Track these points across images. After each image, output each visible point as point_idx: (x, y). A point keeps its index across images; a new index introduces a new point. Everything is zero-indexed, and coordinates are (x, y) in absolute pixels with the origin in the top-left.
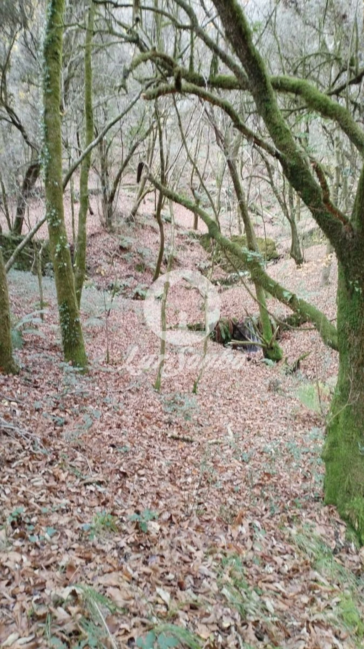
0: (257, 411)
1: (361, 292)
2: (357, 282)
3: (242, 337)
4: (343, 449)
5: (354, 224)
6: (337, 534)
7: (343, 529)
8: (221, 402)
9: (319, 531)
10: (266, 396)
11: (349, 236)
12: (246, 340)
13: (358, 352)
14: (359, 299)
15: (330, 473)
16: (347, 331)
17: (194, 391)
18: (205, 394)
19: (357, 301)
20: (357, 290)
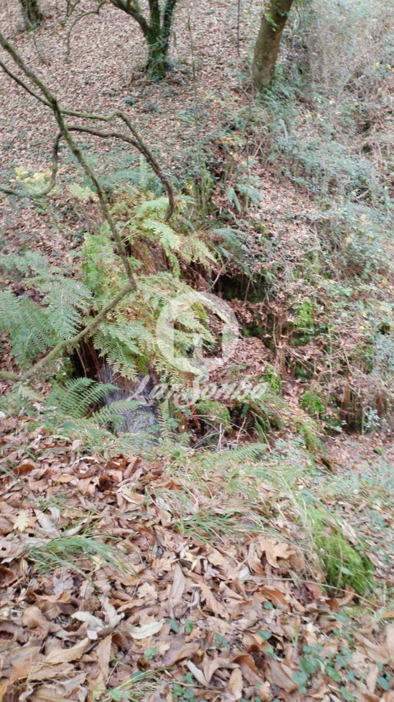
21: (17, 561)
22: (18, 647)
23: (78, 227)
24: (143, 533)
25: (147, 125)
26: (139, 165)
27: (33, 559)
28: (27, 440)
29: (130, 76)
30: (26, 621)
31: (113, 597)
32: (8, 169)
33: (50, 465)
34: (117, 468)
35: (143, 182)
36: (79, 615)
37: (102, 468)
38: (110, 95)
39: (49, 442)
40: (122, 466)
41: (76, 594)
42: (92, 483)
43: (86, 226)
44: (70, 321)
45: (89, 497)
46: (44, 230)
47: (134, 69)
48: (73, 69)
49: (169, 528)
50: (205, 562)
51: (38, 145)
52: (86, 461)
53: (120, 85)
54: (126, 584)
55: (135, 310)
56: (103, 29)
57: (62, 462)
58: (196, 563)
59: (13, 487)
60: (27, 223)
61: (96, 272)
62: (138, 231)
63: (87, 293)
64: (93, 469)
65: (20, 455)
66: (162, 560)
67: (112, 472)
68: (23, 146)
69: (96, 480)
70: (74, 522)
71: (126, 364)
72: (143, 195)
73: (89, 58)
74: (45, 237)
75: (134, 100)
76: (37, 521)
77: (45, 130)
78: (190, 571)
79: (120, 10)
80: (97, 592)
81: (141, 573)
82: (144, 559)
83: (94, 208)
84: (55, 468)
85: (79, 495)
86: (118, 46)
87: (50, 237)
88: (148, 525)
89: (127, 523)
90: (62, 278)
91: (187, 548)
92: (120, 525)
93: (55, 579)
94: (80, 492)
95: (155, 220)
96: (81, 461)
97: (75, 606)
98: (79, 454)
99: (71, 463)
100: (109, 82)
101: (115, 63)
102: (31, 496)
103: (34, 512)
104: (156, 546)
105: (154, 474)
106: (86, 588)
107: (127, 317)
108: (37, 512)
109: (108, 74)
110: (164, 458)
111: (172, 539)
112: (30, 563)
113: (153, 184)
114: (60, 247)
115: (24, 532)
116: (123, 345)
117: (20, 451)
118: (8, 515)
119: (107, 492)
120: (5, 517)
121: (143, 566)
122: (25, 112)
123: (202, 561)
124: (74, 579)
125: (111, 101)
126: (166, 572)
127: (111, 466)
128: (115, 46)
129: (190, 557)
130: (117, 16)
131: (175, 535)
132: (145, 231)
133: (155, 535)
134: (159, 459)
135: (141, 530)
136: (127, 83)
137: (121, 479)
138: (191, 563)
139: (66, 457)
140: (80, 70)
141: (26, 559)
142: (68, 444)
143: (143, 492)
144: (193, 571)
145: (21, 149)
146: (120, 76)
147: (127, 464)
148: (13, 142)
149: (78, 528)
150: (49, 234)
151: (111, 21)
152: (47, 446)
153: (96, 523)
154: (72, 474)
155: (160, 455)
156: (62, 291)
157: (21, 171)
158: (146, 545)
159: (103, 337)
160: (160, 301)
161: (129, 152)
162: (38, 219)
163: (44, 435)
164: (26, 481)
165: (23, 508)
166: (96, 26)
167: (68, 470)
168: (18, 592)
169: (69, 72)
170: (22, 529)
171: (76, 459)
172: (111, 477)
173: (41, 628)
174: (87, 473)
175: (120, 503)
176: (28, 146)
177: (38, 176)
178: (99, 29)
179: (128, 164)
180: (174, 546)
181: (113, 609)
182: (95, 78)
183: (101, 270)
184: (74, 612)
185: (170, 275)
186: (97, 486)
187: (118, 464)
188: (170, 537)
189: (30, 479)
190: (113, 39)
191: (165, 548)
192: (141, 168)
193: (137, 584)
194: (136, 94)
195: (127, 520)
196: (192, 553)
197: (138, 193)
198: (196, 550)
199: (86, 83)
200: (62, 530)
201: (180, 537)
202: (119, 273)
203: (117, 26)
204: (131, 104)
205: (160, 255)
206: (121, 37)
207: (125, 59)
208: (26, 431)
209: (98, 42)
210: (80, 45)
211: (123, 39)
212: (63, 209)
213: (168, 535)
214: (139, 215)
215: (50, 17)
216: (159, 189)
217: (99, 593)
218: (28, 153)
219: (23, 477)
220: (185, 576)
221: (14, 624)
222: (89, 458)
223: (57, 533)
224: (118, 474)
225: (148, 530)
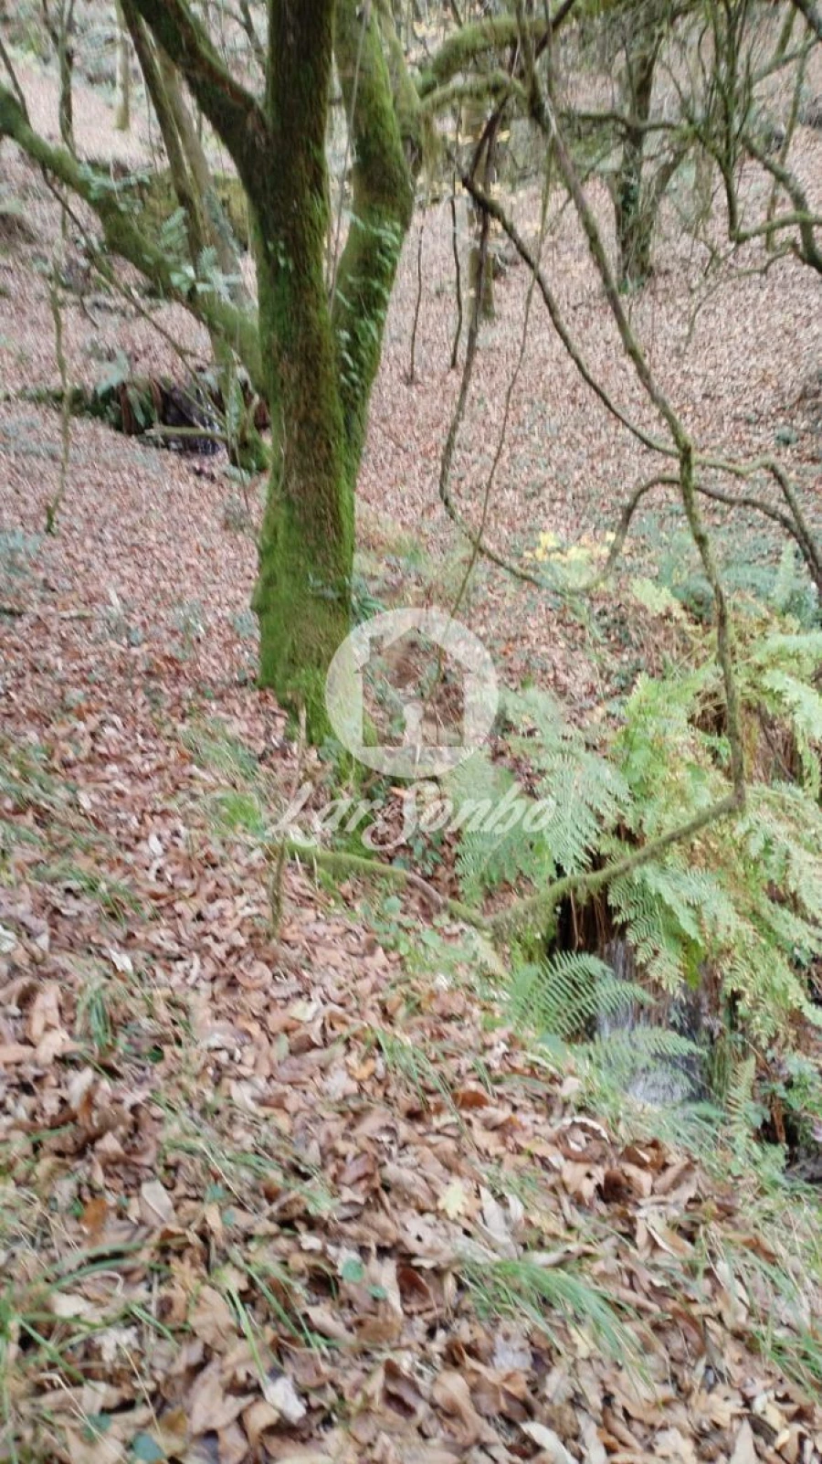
0: (188, 567)
1: (291, 267)
2: (282, 245)
3: (183, 419)
4: (285, 587)
5: (268, 116)
6: (268, 732)
7: (280, 722)
8: (112, 551)
9: (237, 728)
10: (217, 540)
11: (260, 141)
12: (191, 425)
13: (297, 397)
14: (290, 282)
15: (268, 633)
16: (275, 355)
17: (48, 530)
18: (75, 534)
19: (288, 289)
20: (282, 262)
21: (438, 1273)
22: (417, 1439)
23: (625, 658)
24: (682, 1323)
25: (811, 485)
26: (778, 561)
27: (466, 1281)
28: (478, 1044)
29: (798, 389)
30: (439, 1396)
31: (605, 1426)
32: (523, 531)
33: (515, 1108)
34: (642, 1165)
35: (780, 594)
36: (535, 1430)
37: (611, 1153)
38: (748, 422)
39: (519, 1062)
40: (653, 1164)
41: (535, 1387)
42: (589, 1176)
43: (643, 660)
44: (578, 835)
45: (578, 1201)
46: (560, 653)
47: (810, 378)
48: (686, 368)
49: (738, 1336)
50: (808, 1445)
51: (586, 497)
52: (584, 1128)
53: (774, 404)
54: (632, 1412)
55: (708, 847)
56: (763, 299)
57: (538, 1111)
58: (786, 1436)
59: (446, 1126)
60: (534, 635)
61: (649, 753)
62: (748, 690)
63: (622, 791)
64: (596, 1149)
65: (463, 1070)
66: (713, 1397)
67: (632, 1170)
68: (559, 495)
69: (599, 1174)
70: (547, 1241)
71: (664, 953)
72: (775, 621)
73: (724, 351)
74: (560, 666)
75: (794, 435)
76: (481, 1211)
77: (606, 472)
78: (771, 1449)
79: (806, 267)
80: (576, 1401)
81: (667, 1404)
82: (675, 1377)
83: (667, 629)
84: (525, 1119)
85: (560, 1190)
86: (787, 332)
87: (569, 667)
88: (696, 1310)
89: (647, 1287)
90: (581, 751)
91: (771, 1395)
92: (632, 1287)
93: (499, 1338)
94: (564, 1186)
95: (791, 674)
96: (574, 1124)
97: (529, 1412)
98: (572, 1109)
99: (553, 1120)
100: (751, 399)
101: (772, 363)
102: (474, 1156)
103: (478, 1192)
104: (703, 1362)
105: (720, 1207)
106: (556, 1384)
107: (689, 857)
108: (485, 1193)
109: (754, 383)
110: (740, 1182)
111: (740, 1362)
112: (461, 1287)
113: (800, 603)
114: (584, 689)
115: (455, 1222)
116: (669, 912)
117: (466, 1062)
118: (430, 1175)
119: (617, 1207)
120: (426, 1180)
121: (669, 1391)
122: (579, 436)
123: (802, 1438)
124: (534, 1355)
125: (747, 432)
126: (717, 1426)
127: (630, 1156)
128: (779, 332)
129: (774, 1417)
130: (797, 278)
131: (747, 1357)
132: (764, 693)
133: (704, 1338)
134: (730, 1179)
135: (676, 1313)
136: (788, 402)
137: (647, 1191)
138: (776, 1433)
139: (547, 1104)
140: (700, 371)
141: (455, 1276)
142: (553, 1080)
143: (691, 1238)
144: (778, 1452)
145: (553, 501)
146: (779, 388)
147: (665, 1166)
148: (544, 485)
149: (553, 1256)
150: (569, 661)
151: (784, 287)
152: (514, 1070)
153: (587, 1262)
154: (554, 1143)
155: (736, 1173)
156: (578, 774)
157: (548, 539)
158: (682, 1351)
159: (630, 885)
160: (768, 842)
161: (761, 532)
162: (555, 629)
163: (510, 1045)
164: (469, 1123)
165: (460, 1174)
166: (751, 293)
167: (545, 1130)
168: (431, 1333)
169: (678, 373)
170: (452, 1214)
171: (563, 1115)
172: (628, 1178)
173: (463, 1421)
174: (585, 1150)
175: (641, 1238)
176: (569, 496)
177: (575, 553)
178: (757, 298)
179: (755, 555)
180: (742, 1380)
181: (601, 1452)
182: (725, 387)
183: (659, 751)
184: (525, 1420)
185: (799, 792)
186: (598, 1187)
187: (647, 1158)
188: (737, 1356)
189: (476, 1122)
190: (779, 318)
191: (721, 1375)
192: (781, 568)
193: (658, 1424)
194: (803, 425)
195: (651, 1283)
196: (781, 1412)
197: (766, 614)
198: (792, 1408)
199: (705, 396)
200: (525, 1246)
201: (760, 1367)
202: (689, 765)
203: (792, 297)
204: (787, 442)
205: (779, 745)
206: (796, 317)
207: (795, 359)
208: (480, 1026)
209: (748, 323)
210: (712, 325)
211: (799, 320)
212: (605, 620)
213: (733, 1351)
214: (757, 658)
215: (667, 272)
216: (810, 615)
217: (580, 1406)
218: (566, 508)
219: (465, 1114)
220: (759, 1455)
221: (417, 1391)
222: (591, 1123)
223: (513, 1248)
224: (644, 1179)
225: (692, 1321)
